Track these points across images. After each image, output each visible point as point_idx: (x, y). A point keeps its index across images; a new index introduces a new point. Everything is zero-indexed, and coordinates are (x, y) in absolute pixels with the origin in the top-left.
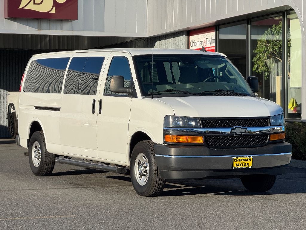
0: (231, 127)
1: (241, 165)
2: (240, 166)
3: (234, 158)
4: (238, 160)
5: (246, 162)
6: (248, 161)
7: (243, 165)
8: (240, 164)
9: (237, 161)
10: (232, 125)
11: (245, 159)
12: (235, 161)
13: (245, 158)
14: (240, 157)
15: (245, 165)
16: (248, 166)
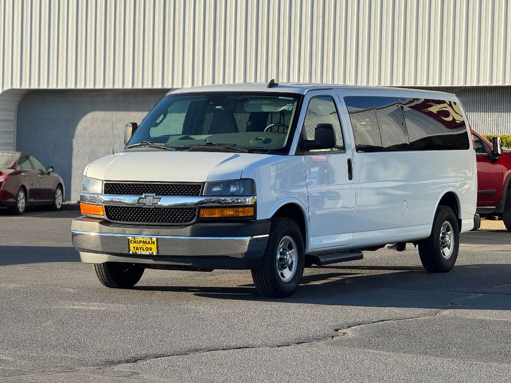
1: (142, 249)
3: (130, 238)
6: (150, 244)
9: (134, 243)
13: (146, 240)
14: (138, 238)
15: (147, 249)
16: (151, 252)
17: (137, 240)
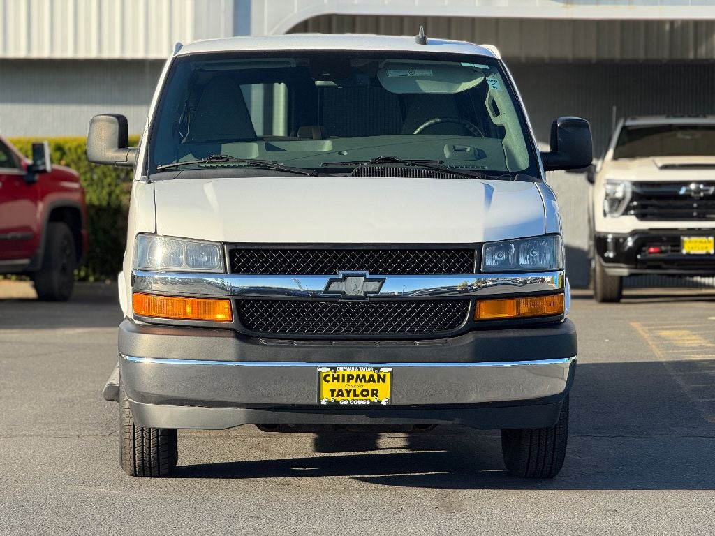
0: (329, 273)
1: (352, 393)
2: (346, 398)
3: (324, 370)
4: (338, 379)
5: (370, 386)
6: (374, 381)
7: (358, 392)
8: (348, 392)
9: (333, 381)
10: (335, 266)
11: (364, 376)
12: (328, 382)
13: (364, 373)
14: (344, 369)
15: (365, 393)
16: (374, 399)
17: (341, 374)
